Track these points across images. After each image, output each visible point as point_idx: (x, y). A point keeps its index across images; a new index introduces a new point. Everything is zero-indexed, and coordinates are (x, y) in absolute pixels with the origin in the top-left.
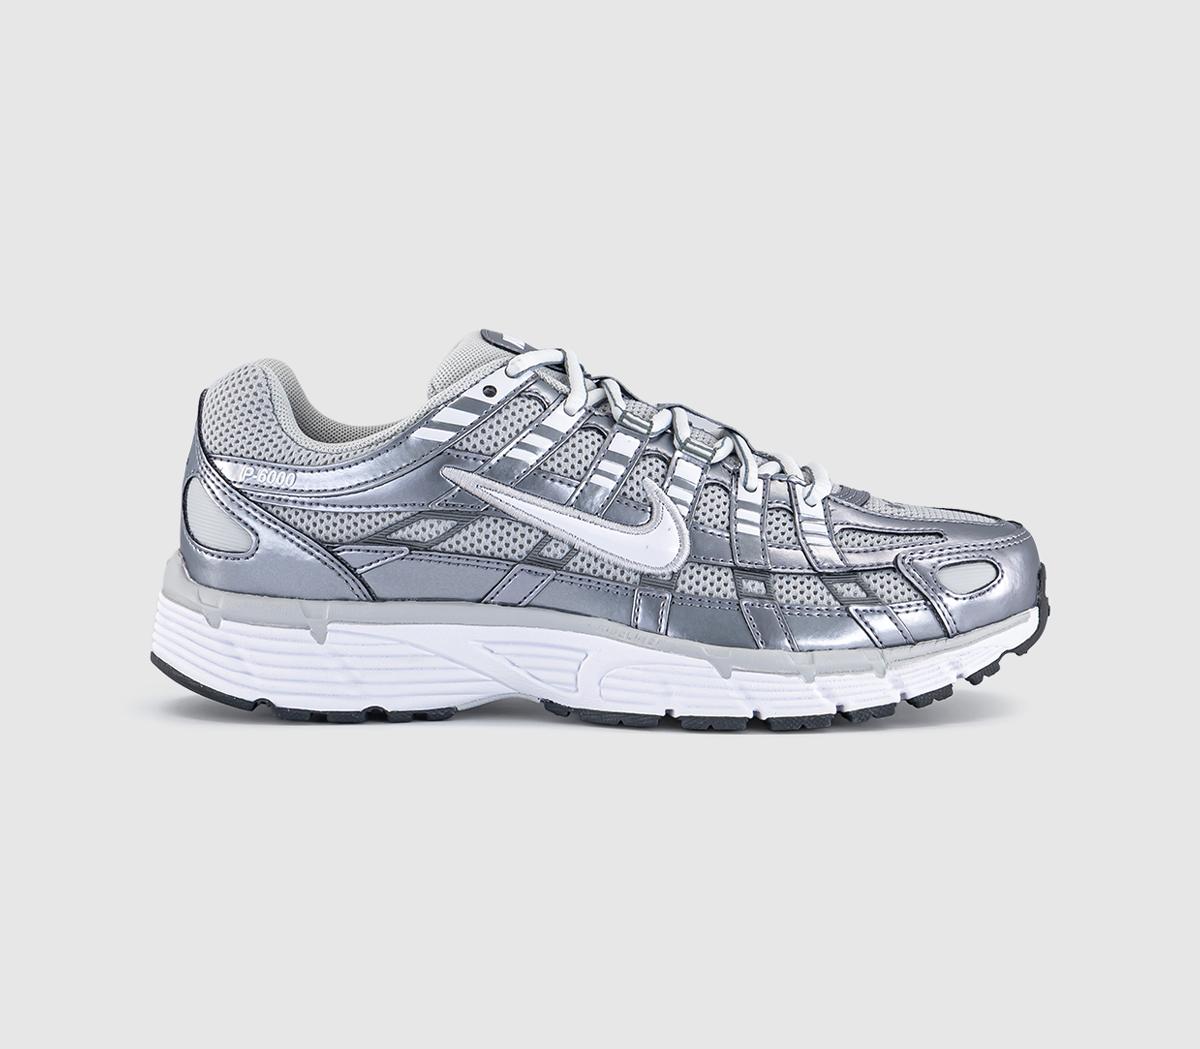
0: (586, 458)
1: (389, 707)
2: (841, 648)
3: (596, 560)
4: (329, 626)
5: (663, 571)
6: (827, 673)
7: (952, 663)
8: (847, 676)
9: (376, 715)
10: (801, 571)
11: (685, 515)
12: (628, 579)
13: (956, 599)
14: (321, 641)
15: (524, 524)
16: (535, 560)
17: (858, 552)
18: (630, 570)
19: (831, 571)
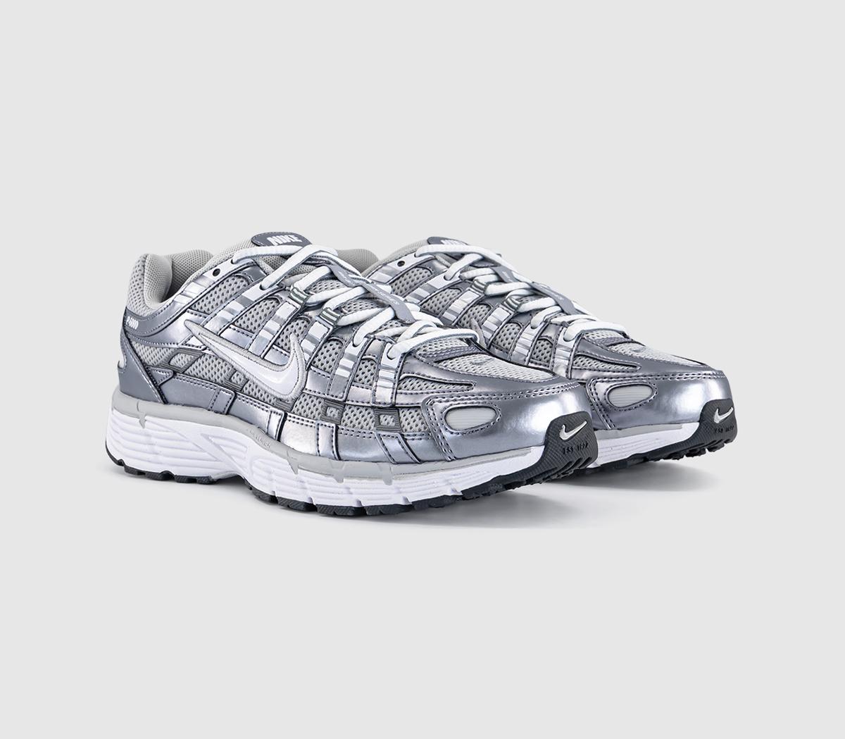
0: (261, 318)
1: (175, 472)
2: (367, 460)
3: (256, 387)
4: (147, 418)
5: (287, 397)
6: (352, 477)
7: (447, 480)
8: (365, 481)
9: (167, 477)
10: (362, 404)
11: (307, 360)
12: (270, 401)
13: (452, 433)
14: (143, 426)
15: (224, 361)
16: (227, 384)
17: (406, 394)
18: (272, 395)
19: (380, 406)
